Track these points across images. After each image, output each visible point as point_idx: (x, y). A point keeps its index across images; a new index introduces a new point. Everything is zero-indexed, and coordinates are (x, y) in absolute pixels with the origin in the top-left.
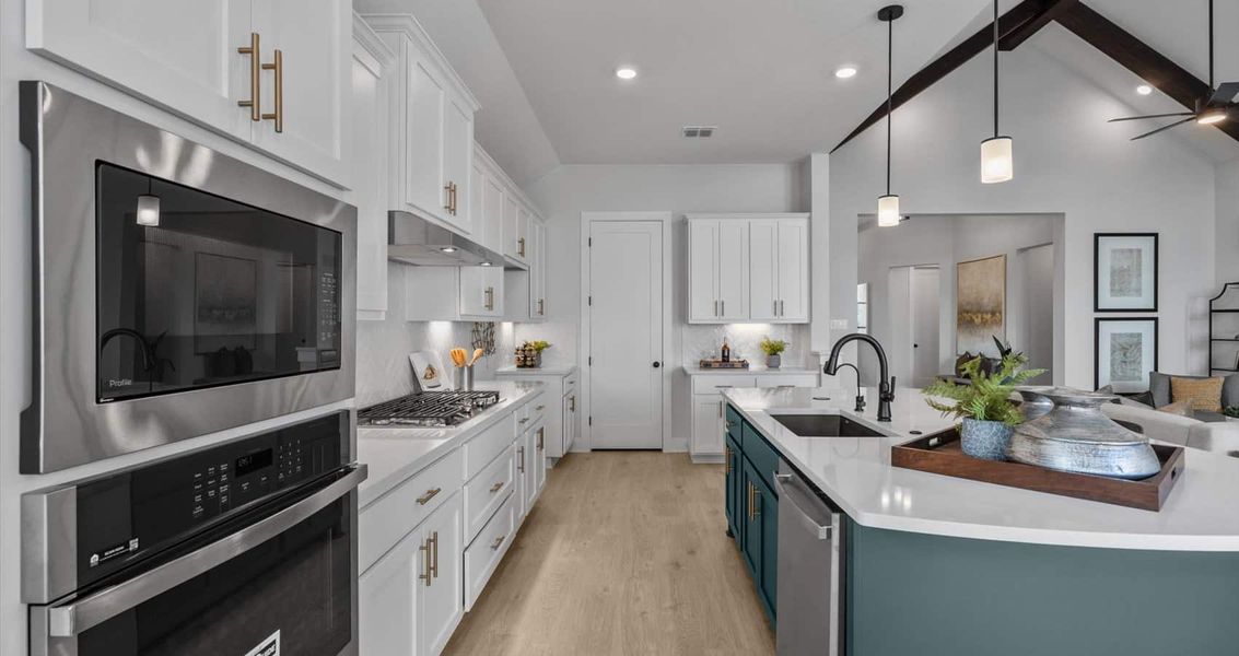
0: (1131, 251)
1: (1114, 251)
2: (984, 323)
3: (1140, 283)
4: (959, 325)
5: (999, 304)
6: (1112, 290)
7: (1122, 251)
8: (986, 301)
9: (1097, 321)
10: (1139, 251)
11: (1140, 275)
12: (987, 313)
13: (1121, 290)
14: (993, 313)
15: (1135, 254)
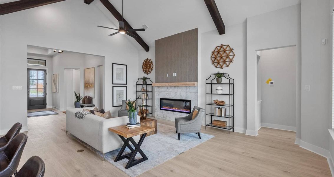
0: (121, 69)
1: (117, 68)
2: (90, 87)
3: (123, 77)
4: (85, 87)
5: (93, 82)
6: (117, 79)
7: (119, 69)
8: (90, 80)
9: (113, 87)
10: (123, 69)
11: (123, 75)
12: (91, 84)
13: (119, 79)
14: (92, 84)
15: (122, 70)
